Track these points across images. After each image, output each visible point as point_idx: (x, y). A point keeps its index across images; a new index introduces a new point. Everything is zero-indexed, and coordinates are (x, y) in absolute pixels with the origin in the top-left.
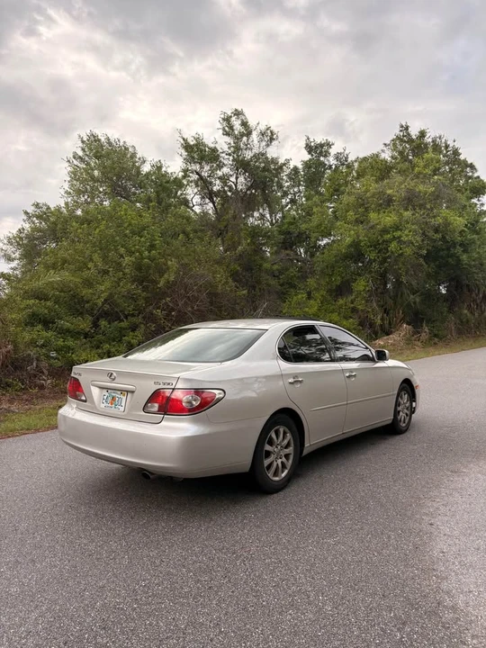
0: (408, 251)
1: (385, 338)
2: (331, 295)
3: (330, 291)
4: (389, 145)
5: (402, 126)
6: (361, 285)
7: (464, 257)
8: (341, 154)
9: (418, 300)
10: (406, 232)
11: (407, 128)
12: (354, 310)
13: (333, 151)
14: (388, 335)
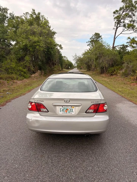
0: (42, 49)
1: (34, 74)
2: (18, 61)
3: (17, 60)
4: (25, 14)
5: (33, 10)
6: (27, 58)
7: (52, 52)
8: (12, 13)
9: (41, 63)
10: (41, 43)
11: (34, 11)
12: (26, 66)
13: (9, 12)
14: (34, 73)
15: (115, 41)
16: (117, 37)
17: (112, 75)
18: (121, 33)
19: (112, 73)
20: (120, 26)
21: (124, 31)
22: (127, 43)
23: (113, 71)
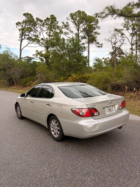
15: (21, 52)
16: (23, 49)
17: (24, 86)
18: (27, 46)
19: (24, 84)
20: (25, 39)
21: (29, 43)
22: (33, 55)
23: (26, 82)
